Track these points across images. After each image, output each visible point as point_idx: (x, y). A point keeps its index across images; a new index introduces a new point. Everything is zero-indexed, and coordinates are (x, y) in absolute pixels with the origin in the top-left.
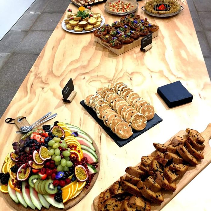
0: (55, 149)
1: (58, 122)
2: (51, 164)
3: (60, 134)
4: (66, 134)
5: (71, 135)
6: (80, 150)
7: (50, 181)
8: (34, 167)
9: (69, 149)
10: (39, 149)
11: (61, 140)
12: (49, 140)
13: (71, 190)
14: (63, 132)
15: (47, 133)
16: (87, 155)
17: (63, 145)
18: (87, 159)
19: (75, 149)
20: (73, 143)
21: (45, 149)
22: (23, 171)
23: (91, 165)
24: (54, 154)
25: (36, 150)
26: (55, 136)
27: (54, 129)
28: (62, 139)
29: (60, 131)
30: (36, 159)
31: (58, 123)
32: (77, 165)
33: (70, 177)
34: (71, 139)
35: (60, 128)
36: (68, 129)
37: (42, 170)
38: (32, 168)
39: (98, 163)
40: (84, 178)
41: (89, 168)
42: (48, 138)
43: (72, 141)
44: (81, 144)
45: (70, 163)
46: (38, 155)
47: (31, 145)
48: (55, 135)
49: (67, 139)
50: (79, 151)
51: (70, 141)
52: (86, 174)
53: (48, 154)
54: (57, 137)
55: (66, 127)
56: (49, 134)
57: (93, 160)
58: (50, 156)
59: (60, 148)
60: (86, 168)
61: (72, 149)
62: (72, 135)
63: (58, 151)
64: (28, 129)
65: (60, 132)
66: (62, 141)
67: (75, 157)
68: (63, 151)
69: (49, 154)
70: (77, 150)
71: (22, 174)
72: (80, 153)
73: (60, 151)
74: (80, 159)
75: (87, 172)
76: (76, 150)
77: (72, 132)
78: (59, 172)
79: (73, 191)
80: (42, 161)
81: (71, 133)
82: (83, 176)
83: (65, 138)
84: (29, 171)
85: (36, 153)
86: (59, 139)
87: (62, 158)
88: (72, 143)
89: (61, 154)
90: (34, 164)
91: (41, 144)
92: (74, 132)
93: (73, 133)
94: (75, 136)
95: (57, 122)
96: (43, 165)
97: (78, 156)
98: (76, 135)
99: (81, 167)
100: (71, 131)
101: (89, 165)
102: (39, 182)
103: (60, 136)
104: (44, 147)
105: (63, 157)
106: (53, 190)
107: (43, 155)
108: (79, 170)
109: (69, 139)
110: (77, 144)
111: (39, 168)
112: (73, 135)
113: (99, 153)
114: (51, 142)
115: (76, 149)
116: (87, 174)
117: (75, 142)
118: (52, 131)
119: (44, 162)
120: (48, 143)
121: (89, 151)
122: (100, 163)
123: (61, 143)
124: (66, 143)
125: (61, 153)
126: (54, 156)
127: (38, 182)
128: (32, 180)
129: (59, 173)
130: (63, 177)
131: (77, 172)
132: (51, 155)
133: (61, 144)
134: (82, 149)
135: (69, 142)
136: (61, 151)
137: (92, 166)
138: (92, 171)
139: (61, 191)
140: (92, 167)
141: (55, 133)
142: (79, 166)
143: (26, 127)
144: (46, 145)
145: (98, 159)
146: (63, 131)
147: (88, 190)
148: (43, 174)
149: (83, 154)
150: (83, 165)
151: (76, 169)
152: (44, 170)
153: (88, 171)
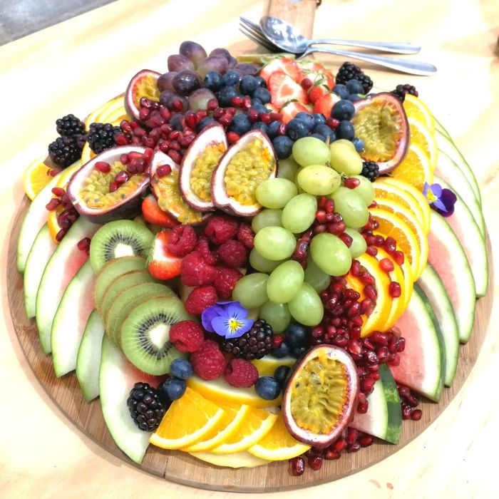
0: (300, 191)
1: (415, 94)
2: (233, 243)
3: (378, 146)
4: (406, 168)
5: (423, 190)
6: (407, 287)
7: (173, 308)
8: (159, 194)
9: (359, 242)
10: (242, 133)
11: (364, 174)
12: (314, 131)
13: (221, 426)
14: (397, 146)
15: (335, 99)
16: (415, 331)
17: (352, 205)
18: (401, 347)
19: (387, 265)
20: (398, 230)
21: (265, 156)
22: (118, 171)
23: (395, 393)
24: (282, 209)
25: (227, 132)
26: (351, 137)
27: (375, 105)
28: (370, 171)
29: (391, 129)
30: (194, 165)
31: (408, 97)
32: (332, 343)
33: (268, 363)
34: (408, 207)
35: (399, 118)
36: (428, 154)
37: (181, 233)
38: (149, 191)
39: (433, 406)
40: (315, 429)
41: (378, 399)
42: (316, 124)
43: (401, 216)
44: (429, 262)
45: (310, 308)
46: (216, 160)
47: (234, 94)
48: (357, 132)
49: (390, 190)
50: (394, 290)
51: (397, 208)
52: (340, 417)
53: (255, 189)
54: (359, 149)
55: (428, 139)
56: (337, 106)
57: (420, 376)
58: (255, 201)
59: (324, 203)
60: (365, 389)
61: (372, 254)
62: (424, 193)
63: (303, 213)
64: (290, 39)
65: (389, 138)
66: (364, 183)
67: (354, 300)
68: (328, 230)
69: (260, 189)
70: (394, 276)
71: (105, 180)
72: (396, 301)
73: (311, 219)
74: (369, 324)
75: (349, 411)
76: (386, 270)
77: (436, 181)
78: (238, 304)
79: (221, 436)
80: (211, 195)
81: (431, 180)
82: (317, 412)
83: (388, 180)
84: (133, 188)
85: (214, 143)
86: (355, 163)
87: (295, 257)
88: (397, 223)
89: (306, 237)
90: (170, 180)
91: (268, 123)
92: (444, 186)
93: (437, 186)
94: (433, 206)
95: (411, 90)
96: (200, 219)
97: (375, 304)
98: (441, 206)
99: (344, 369)
100: (436, 172)
101: (385, 385)
102: (132, 272)
103: (373, 153)
104: (267, 144)
105: (303, 257)
106: (152, 351)
107: (230, 175)
108: (323, 372)
109: (397, 199)
110: (414, 252)
111: (176, 215)
112: (429, 191)
113: (473, 361)
114: (311, 148)
115: (392, 269)
116: (344, 421)
117: (414, 231)
118: (362, 108)
119: (210, 205)
120: (294, 140)
121: (436, 324)
122: (439, 412)
123: (349, 183)
124: (373, 206)
125: (313, 231)
126: (270, 217)
127: (130, 267)
128: (115, 240)
129: (232, 310)
130: (231, 340)
131: (307, 375)
132: (263, 200)
133: (347, 190)
134: (419, 287)
135: (390, 210)
136: (317, 222)
137: (397, 399)
138: (377, 421)
139: (178, 388)
140: (390, 405)
141: (362, 125)
142: (340, 355)
143: (289, 30)
144: (283, 141)
145: (446, 387)
146: (402, 145)
147: (294, 480)
148: (169, 252)
149: (404, 316)
150: (360, 362)
151: (316, 359)
152: (183, 240)
153: (361, 407)
